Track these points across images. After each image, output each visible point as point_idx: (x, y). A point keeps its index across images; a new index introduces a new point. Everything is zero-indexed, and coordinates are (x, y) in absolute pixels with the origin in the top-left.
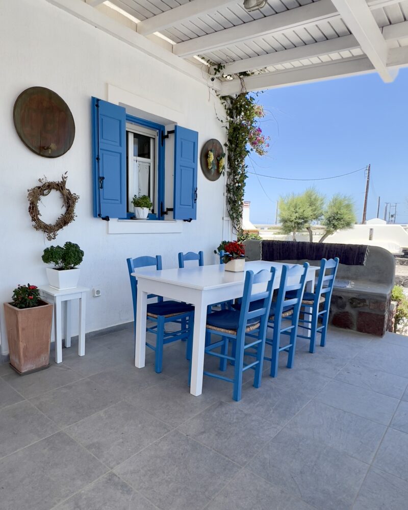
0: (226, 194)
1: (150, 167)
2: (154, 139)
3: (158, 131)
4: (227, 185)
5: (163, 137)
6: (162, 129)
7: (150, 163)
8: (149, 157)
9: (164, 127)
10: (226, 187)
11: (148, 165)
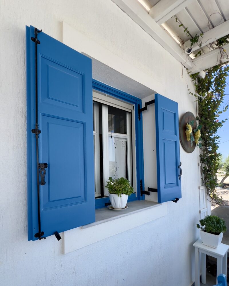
0: (200, 164)
1: (126, 142)
2: (130, 113)
3: (134, 105)
4: (200, 156)
5: (140, 111)
6: (138, 103)
7: (126, 139)
8: (125, 133)
9: (141, 100)
10: (199, 158)
11: (125, 141)
